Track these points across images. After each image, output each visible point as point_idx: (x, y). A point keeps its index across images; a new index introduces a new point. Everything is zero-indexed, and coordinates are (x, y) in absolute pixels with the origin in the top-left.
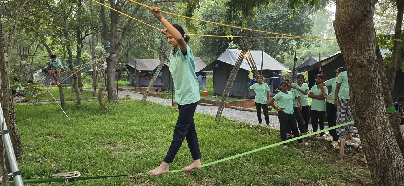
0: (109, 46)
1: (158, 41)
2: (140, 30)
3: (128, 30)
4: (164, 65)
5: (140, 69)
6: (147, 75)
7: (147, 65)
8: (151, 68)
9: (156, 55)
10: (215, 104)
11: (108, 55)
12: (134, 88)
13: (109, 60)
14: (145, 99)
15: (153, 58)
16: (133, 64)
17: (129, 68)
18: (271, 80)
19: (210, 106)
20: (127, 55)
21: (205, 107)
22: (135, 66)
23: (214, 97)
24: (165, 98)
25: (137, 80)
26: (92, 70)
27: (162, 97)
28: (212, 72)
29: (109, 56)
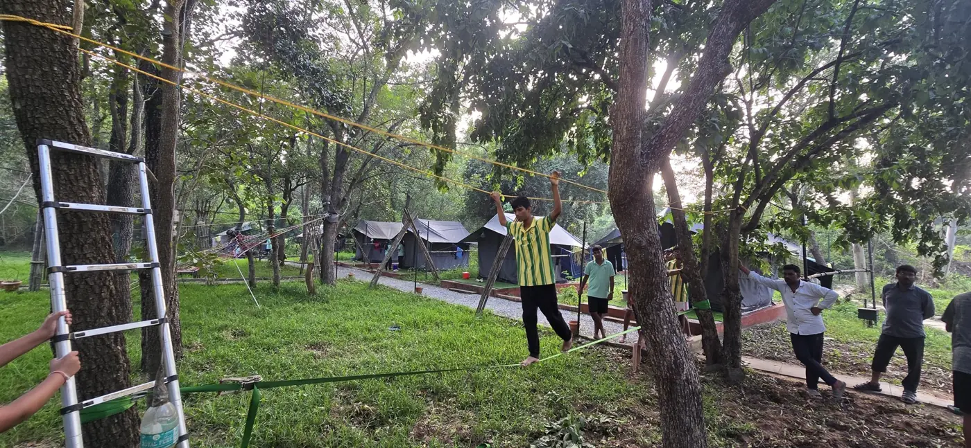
0: (329, 203)
1: (403, 197)
2: (376, 181)
3: (358, 181)
4: (408, 231)
5: (373, 236)
6: (382, 244)
7: (384, 230)
8: (389, 235)
9: (398, 216)
10: (477, 291)
11: (327, 215)
12: (362, 263)
13: (327, 222)
14: (377, 281)
15: (394, 221)
16: (363, 229)
17: (357, 234)
18: (558, 258)
19: (471, 294)
20: (356, 216)
21: (464, 295)
22: (367, 231)
23: (478, 280)
24: (407, 280)
25: (368, 252)
26: (301, 235)
27: (401, 278)
28: (477, 243)
29: (328, 217)
